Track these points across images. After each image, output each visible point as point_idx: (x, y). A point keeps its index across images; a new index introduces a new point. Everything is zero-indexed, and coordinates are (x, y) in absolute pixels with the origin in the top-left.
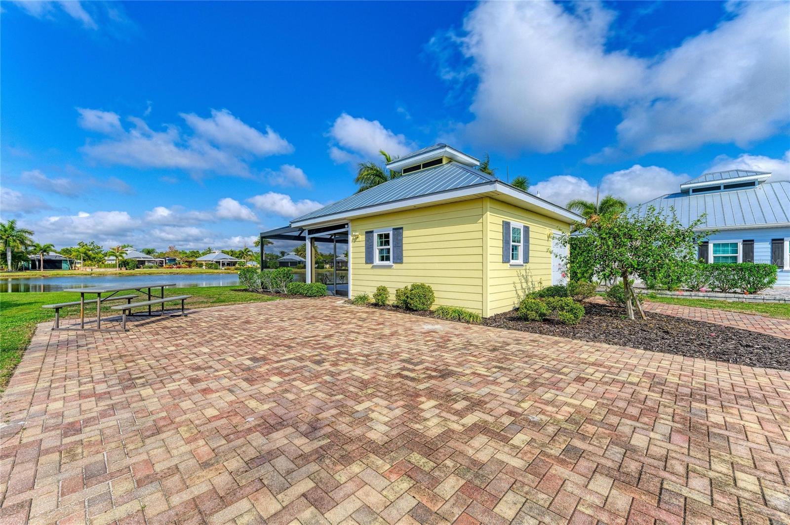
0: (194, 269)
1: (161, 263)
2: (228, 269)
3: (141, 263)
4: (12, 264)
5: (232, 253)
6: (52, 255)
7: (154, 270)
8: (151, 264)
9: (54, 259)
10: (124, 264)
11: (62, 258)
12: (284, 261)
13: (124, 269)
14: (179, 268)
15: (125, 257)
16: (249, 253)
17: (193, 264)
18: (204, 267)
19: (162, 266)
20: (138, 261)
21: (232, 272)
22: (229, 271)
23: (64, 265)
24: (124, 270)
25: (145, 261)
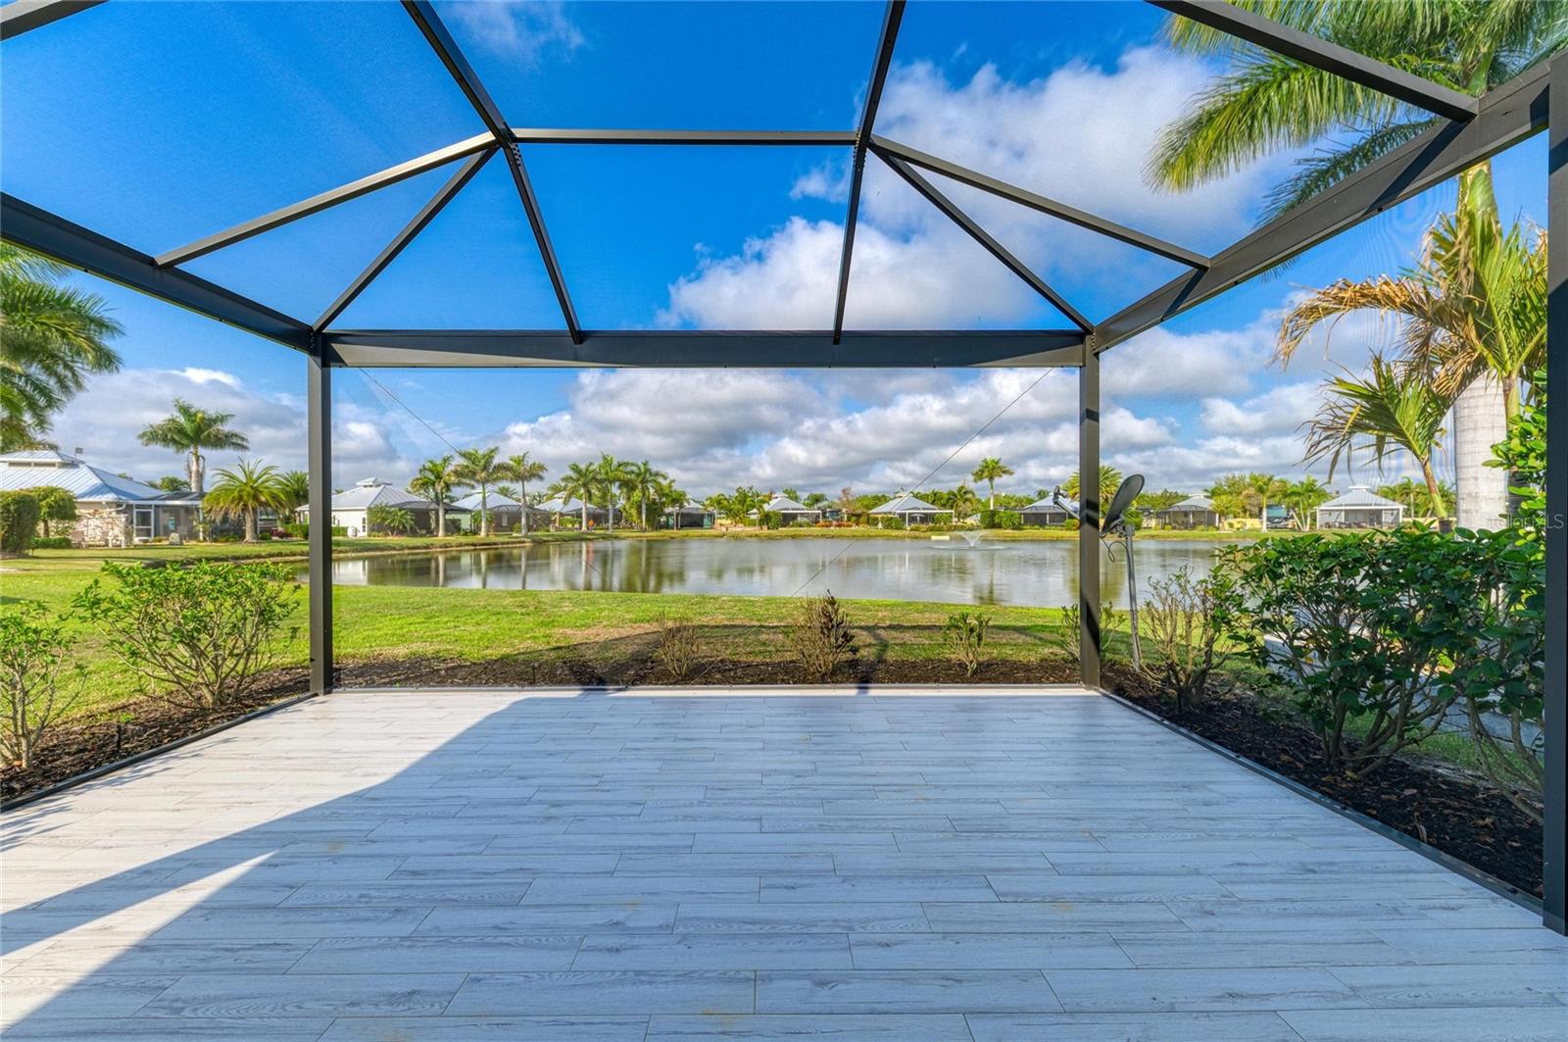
0: (862, 529)
1: (818, 516)
2: (917, 529)
3: (787, 519)
4: (647, 518)
5: (935, 498)
6: (691, 506)
7: (805, 530)
8: (806, 520)
9: (694, 512)
10: (766, 519)
11: (700, 512)
12: (1034, 511)
13: (765, 528)
14: (839, 526)
15: (766, 507)
16: (969, 496)
17: (863, 519)
18: (880, 525)
19: (817, 522)
20: (784, 514)
21: (922, 534)
22: (917, 533)
23: (706, 521)
24: (765, 531)
25: (796, 514)
